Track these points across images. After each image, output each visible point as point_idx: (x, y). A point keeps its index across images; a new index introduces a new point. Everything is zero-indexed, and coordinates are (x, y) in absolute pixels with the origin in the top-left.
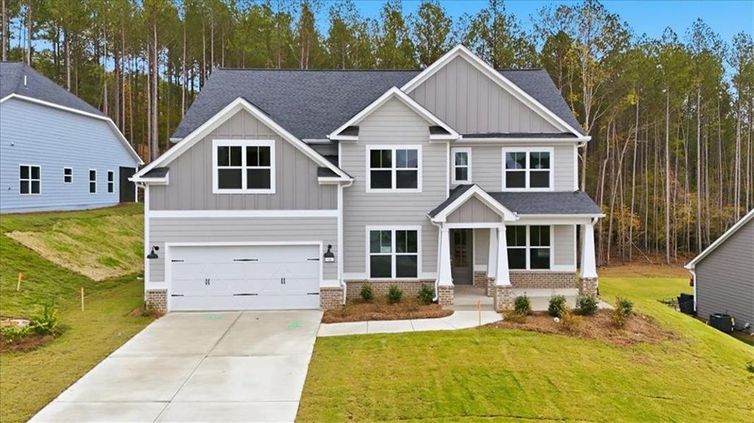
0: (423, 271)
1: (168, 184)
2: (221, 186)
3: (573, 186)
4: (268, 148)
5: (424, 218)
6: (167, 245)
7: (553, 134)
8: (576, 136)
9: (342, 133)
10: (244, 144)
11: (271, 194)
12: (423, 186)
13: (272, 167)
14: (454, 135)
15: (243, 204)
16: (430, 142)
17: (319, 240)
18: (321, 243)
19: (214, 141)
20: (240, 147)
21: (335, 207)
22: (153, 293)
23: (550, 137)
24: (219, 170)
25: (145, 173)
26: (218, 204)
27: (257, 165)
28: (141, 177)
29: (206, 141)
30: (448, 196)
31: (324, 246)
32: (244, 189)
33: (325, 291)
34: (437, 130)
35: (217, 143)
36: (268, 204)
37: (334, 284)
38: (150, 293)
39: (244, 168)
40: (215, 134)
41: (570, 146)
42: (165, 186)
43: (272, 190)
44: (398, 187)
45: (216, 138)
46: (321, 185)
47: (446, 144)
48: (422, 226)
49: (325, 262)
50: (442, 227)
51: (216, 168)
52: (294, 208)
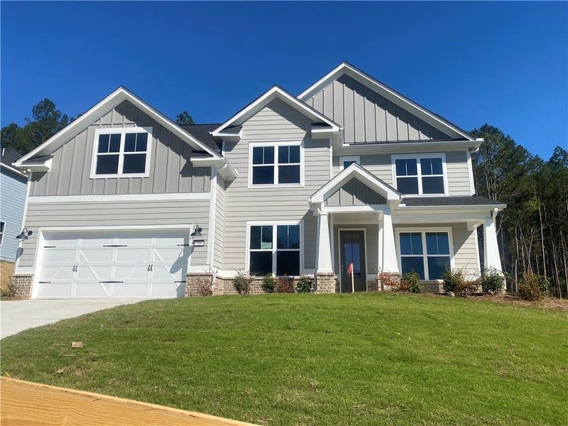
0: (306, 267)
1: (49, 171)
2: (99, 172)
3: (469, 190)
4: (146, 134)
6: (41, 229)
9: (225, 130)
10: (123, 132)
11: (145, 178)
12: (306, 180)
13: (148, 152)
14: (335, 128)
15: (117, 188)
18: (191, 226)
19: (96, 130)
20: (120, 134)
21: (208, 191)
22: (20, 277)
24: (99, 156)
26: (94, 188)
27: (134, 151)
28: (23, 162)
31: (194, 229)
32: (120, 174)
33: (192, 276)
34: (319, 126)
35: (99, 132)
37: (204, 270)
38: (17, 277)
39: (122, 153)
40: (98, 124)
41: (462, 152)
43: (147, 174)
44: (280, 182)
45: (99, 127)
49: (194, 246)
51: (95, 153)
52: (166, 191)
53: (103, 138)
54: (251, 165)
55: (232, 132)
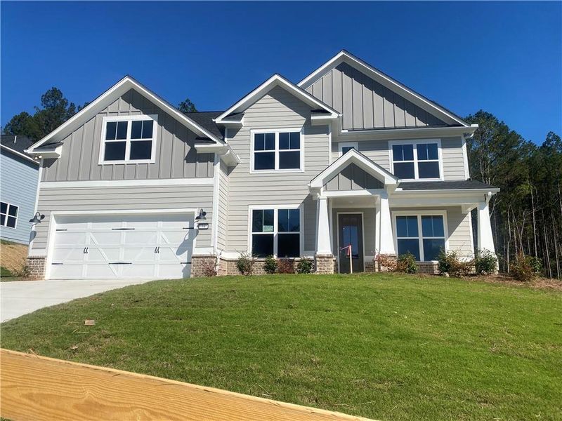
0: (306, 249)
1: (60, 157)
2: (107, 158)
3: (464, 175)
4: (151, 123)
6: (52, 213)
8: (463, 126)
9: (227, 118)
10: (130, 119)
11: (151, 164)
12: (306, 166)
13: (154, 140)
14: (335, 115)
15: (125, 174)
17: (195, 207)
18: (196, 211)
19: (104, 117)
20: (127, 122)
21: (212, 176)
22: (34, 259)
24: (107, 143)
25: (39, 145)
26: (102, 174)
27: (140, 138)
28: (35, 149)
29: (97, 118)
32: (127, 160)
33: (197, 257)
34: (319, 113)
35: (107, 119)
36: (148, 173)
37: (208, 252)
38: (31, 259)
39: (129, 140)
40: (106, 112)
41: (457, 138)
43: (153, 160)
44: (280, 167)
45: (106, 115)
49: (199, 229)
50: (320, 195)
51: (103, 140)
52: (171, 176)
53: (111, 126)
54: (253, 152)
55: (234, 119)
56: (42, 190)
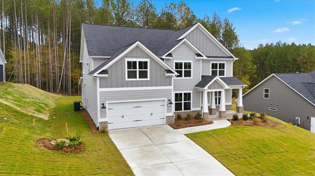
0: (193, 107)
1: (107, 77)
2: (128, 78)
3: (231, 75)
4: (147, 62)
5: (193, 88)
6: (107, 102)
7: (226, 57)
8: (233, 58)
9: (167, 56)
10: (138, 60)
11: (148, 80)
12: (193, 76)
13: (148, 70)
14: (205, 58)
15: (137, 84)
16: (196, 60)
17: (165, 98)
18: (166, 99)
19: (126, 59)
20: (136, 62)
21: (171, 85)
22: (102, 123)
23: (221, 58)
24: (128, 71)
25: (99, 72)
26: (128, 85)
27: (142, 69)
28: (98, 74)
29: (122, 59)
30: (201, 80)
31: (167, 100)
32: (138, 79)
33: (168, 117)
34: (199, 55)
35: (127, 60)
36: (147, 84)
37: (171, 114)
39: (138, 70)
40: (126, 56)
41: (230, 61)
42: (106, 78)
43: (148, 79)
44: (185, 76)
45: (127, 58)
46: (166, 77)
47: (200, 60)
48: (193, 91)
49: (167, 106)
50: (205, 91)
51: (127, 70)
52: (156, 86)
56: (100, 92)
